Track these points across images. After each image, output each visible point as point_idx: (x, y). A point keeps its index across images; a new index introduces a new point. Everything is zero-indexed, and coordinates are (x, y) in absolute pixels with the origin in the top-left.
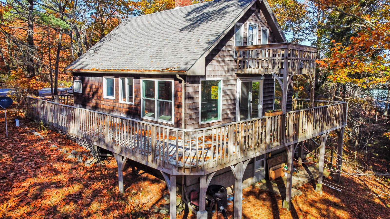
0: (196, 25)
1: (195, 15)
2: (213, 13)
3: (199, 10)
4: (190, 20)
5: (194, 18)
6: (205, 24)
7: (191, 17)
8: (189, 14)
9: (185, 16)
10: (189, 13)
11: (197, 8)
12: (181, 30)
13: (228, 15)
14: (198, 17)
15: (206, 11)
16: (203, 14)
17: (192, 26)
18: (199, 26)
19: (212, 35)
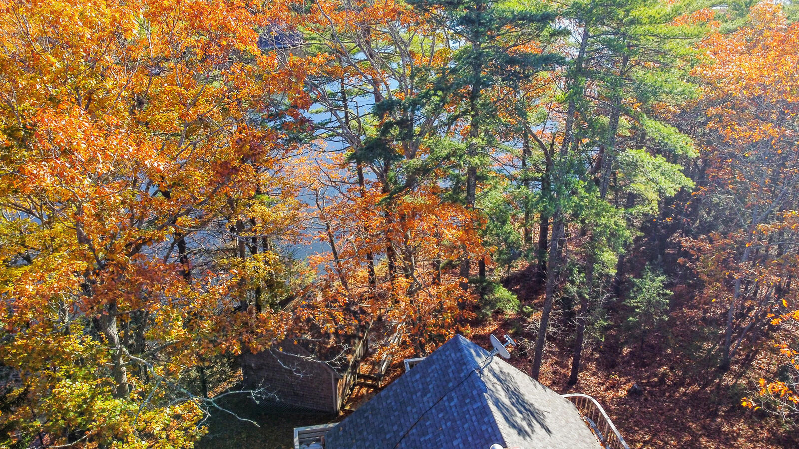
0: (531, 409)
1: (518, 418)
2: (508, 389)
3: (508, 415)
4: (530, 425)
5: (524, 419)
6: (526, 398)
7: (524, 424)
8: (521, 432)
9: (528, 438)
10: (519, 434)
11: (506, 419)
12: (548, 431)
13: (504, 370)
14: (521, 412)
15: (506, 401)
16: (513, 404)
17: (536, 415)
18: (532, 404)
19: (535, 385)
